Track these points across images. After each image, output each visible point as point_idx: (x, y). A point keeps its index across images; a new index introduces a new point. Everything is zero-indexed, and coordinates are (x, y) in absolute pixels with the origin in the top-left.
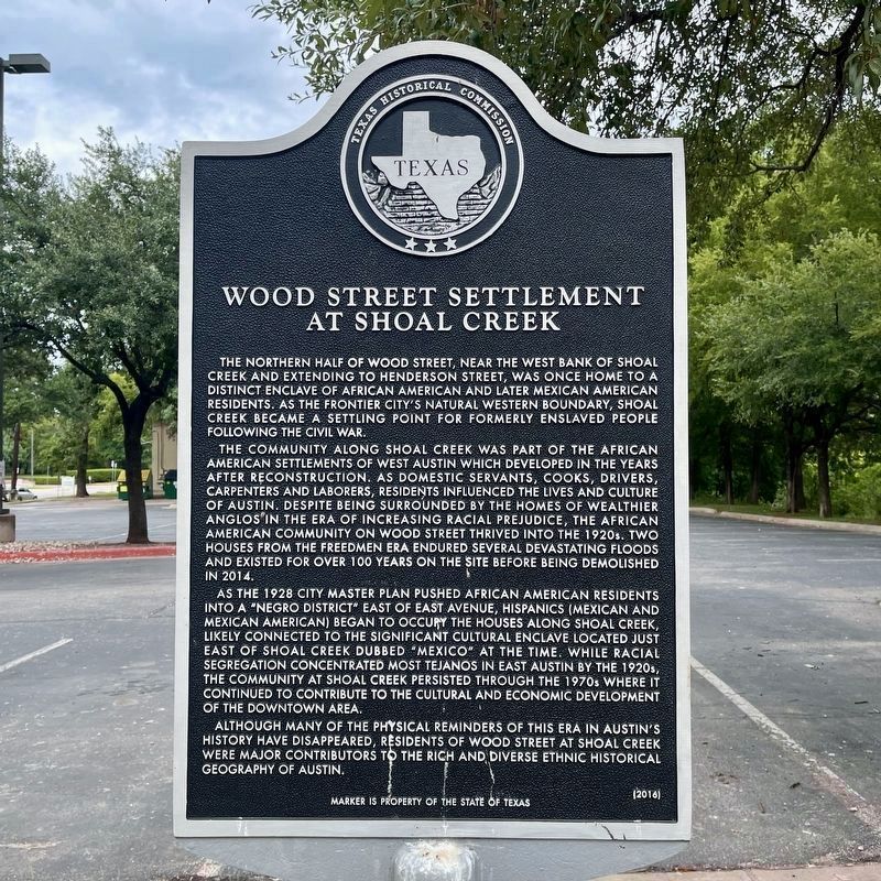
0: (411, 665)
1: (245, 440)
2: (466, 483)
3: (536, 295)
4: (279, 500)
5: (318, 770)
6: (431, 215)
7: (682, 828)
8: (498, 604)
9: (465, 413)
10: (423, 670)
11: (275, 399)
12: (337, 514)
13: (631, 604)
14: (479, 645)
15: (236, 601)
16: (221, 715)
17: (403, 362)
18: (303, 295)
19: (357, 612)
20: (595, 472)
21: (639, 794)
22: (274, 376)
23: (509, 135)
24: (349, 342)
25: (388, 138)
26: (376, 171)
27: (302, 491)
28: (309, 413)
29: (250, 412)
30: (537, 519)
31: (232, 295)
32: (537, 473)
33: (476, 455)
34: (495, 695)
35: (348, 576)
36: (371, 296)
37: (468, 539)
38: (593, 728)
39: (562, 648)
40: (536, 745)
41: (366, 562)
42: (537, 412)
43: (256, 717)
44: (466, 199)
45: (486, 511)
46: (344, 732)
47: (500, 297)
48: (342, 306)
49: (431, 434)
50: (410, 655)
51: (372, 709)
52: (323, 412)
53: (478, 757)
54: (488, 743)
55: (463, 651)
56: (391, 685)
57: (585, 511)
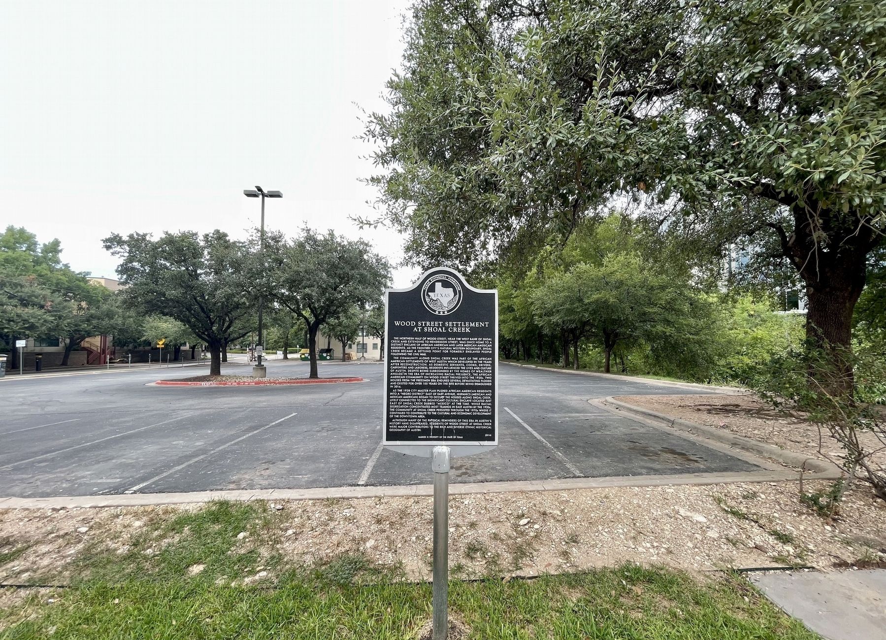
0: (437, 407)
1: (399, 356)
2: (449, 366)
3: (465, 324)
4: (407, 370)
5: (415, 430)
6: (442, 305)
7: (496, 443)
8: (456, 393)
9: (449, 350)
10: (439, 408)
11: (406, 347)
12: (420, 373)
13: (485, 393)
14: (452, 402)
15: (397, 392)
16: (394, 418)
17: (435, 339)
18: (413, 323)
19: (424, 395)
20: (478, 364)
21: (486, 435)
22: (406, 342)
23: (459, 288)
24: (423, 334)
25: (432, 289)
26: (429, 296)
27: (412, 368)
28: (414, 350)
29: (401, 350)
30: (465, 374)
31: (397, 323)
32: (465, 364)
33: (451, 360)
34: (455, 413)
35: (422, 387)
36: (428, 323)
37: (449, 379)
38: (476, 421)
39: (470, 403)
40: (464, 425)
41: (426, 384)
42: (465, 350)
43: (402, 418)
44: (449, 302)
45: (453, 372)
46: (422, 422)
47: (457, 324)
48: (422, 326)
49: (441, 355)
50: (436, 405)
51: (428, 417)
52: (417, 350)
53: (451, 427)
54: (454, 424)
55: (448, 404)
56: (432, 411)
57: (475, 373)
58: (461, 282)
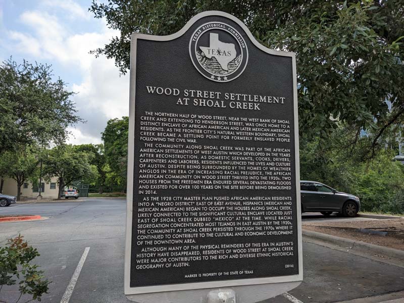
0: (213, 224)
1: (154, 142)
2: (231, 160)
3: (252, 98)
4: (167, 164)
5: (180, 265)
6: (219, 68)
7: (300, 277)
8: (242, 202)
9: (230, 136)
10: (217, 226)
11: (165, 128)
12: (187, 170)
13: (283, 201)
14: (235, 216)
15: (150, 202)
16: (144, 246)
17: (210, 117)
18: (175, 91)
19: (194, 205)
20: (271, 157)
21: (287, 266)
22: (165, 119)
23: (244, 45)
24: (191, 109)
25: (205, 41)
26: (200, 51)
27: (175, 161)
28: (177, 133)
29: (156, 132)
30: (254, 173)
31: (150, 90)
32: (254, 157)
33: (234, 150)
34: (241, 234)
35: (191, 192)
36: (199, 94)
37: (232, 179)
38: (273, 244)
39: (262, 217)
40: (255, 251)
41: (197, 187)
42: (253, 137)
43: (157, 246)
44: (231, 64)
45: (237, 170)
46: (190, 250)
47: (242, 97)
48: (189, 96)
49: (219, 142)
50: (213, 221)
51: (200, 241)
52: (182, 133)
53: (236, 256)
54: (239, 251)
55: (231, 219)
56: (207, 231)
57: (269, 170)
58: (246, 36)
